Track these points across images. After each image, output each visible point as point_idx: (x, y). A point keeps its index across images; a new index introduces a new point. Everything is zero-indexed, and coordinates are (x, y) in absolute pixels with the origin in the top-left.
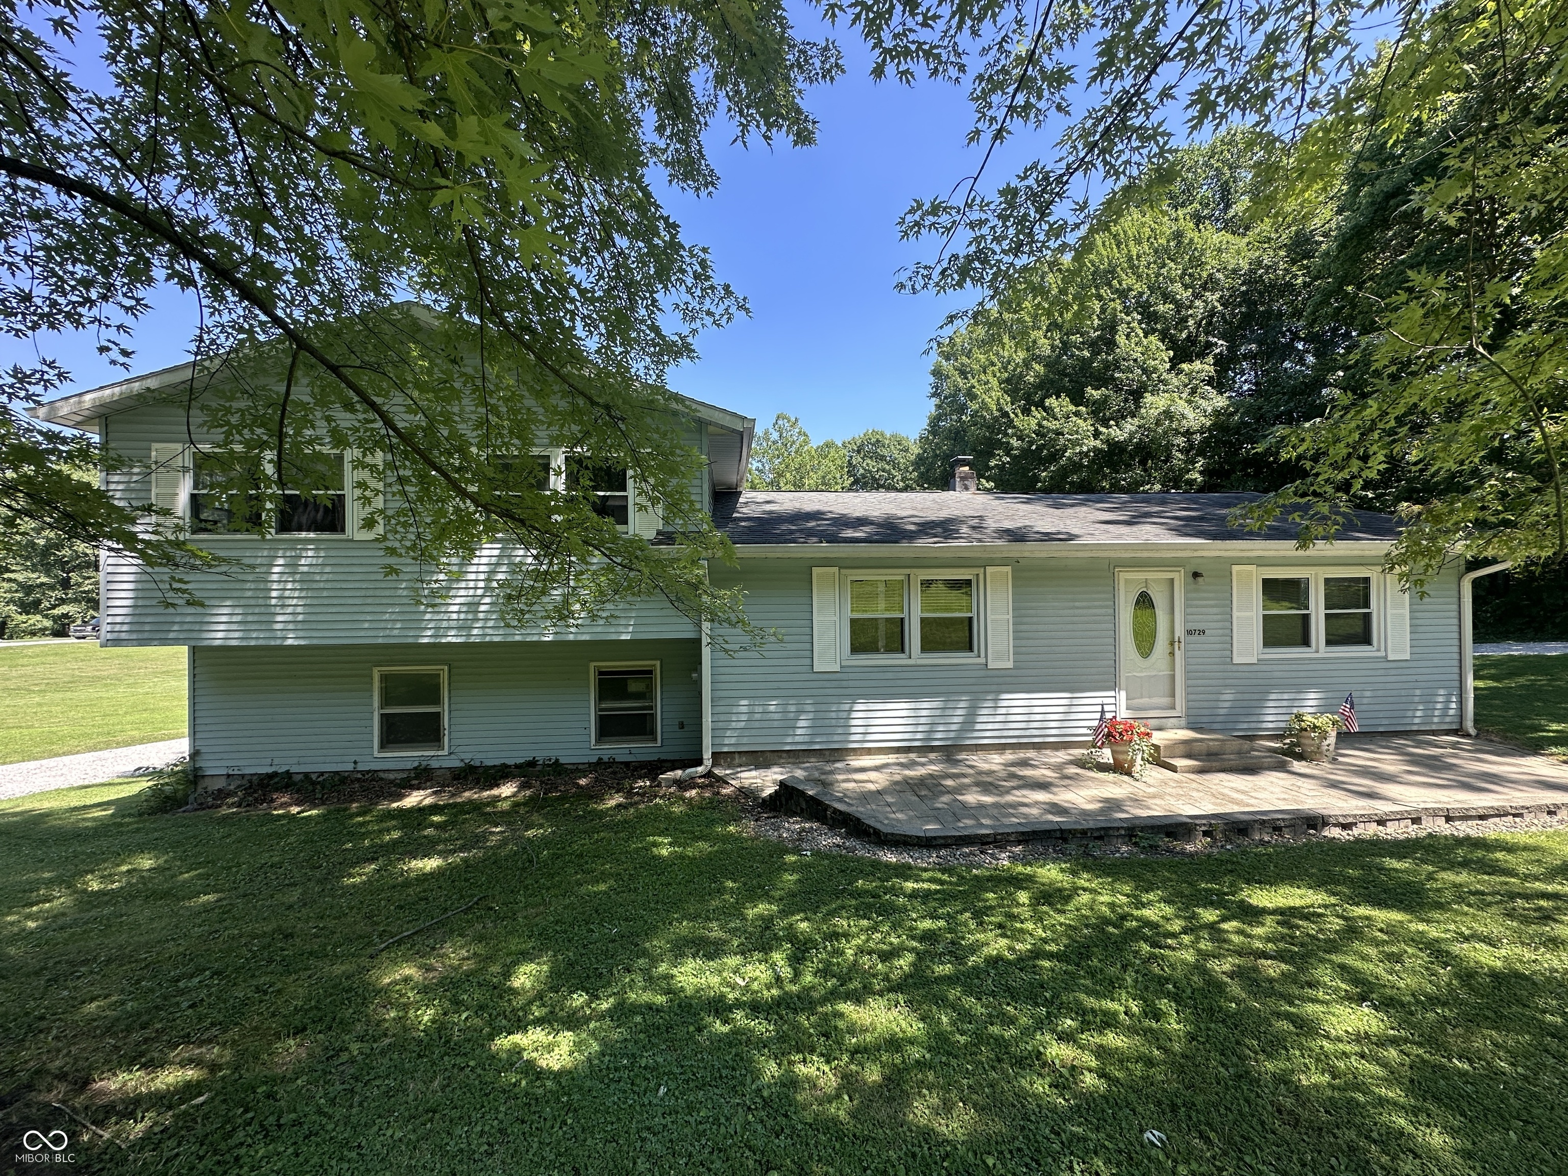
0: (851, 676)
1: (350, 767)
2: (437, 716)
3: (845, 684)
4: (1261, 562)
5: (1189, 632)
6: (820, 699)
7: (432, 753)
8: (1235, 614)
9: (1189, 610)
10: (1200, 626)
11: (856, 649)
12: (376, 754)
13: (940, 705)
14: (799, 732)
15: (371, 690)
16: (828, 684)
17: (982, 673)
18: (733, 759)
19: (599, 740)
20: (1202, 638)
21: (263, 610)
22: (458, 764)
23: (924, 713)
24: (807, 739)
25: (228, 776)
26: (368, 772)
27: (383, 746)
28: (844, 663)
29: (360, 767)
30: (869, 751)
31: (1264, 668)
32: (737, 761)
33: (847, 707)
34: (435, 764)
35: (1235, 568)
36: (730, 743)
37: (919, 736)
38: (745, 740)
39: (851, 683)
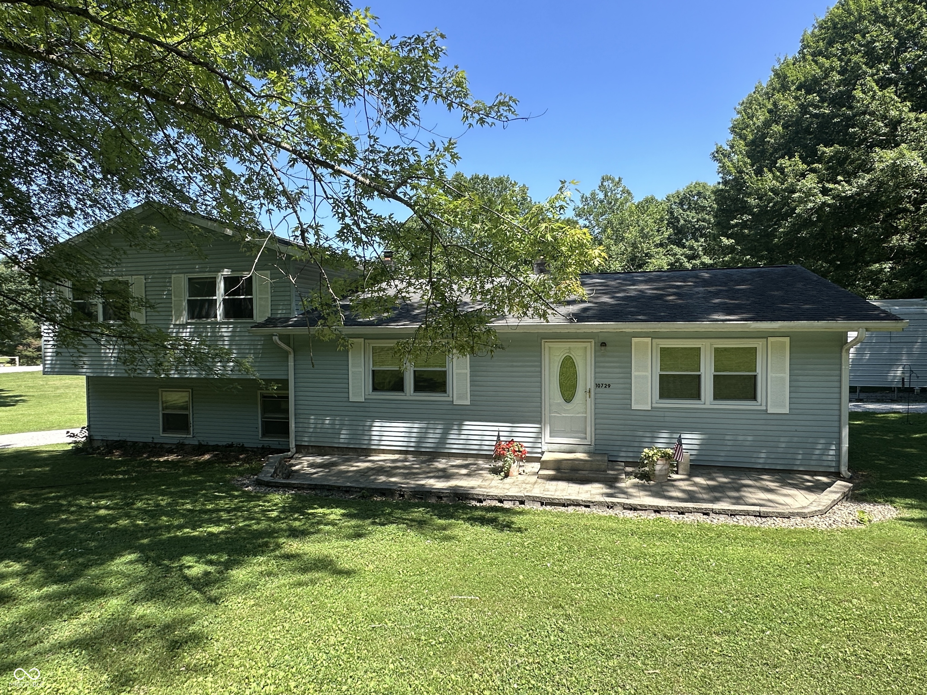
0: (372, 405)
1: (150, 440)
2: (187, 416)
3: (367, 409)
4: (654, 336)
5: (598, 386)
6: (353, 418)
7: (185, 436)
8: (634, 373)
9: (597, 370)
10: (607, 382)
11: (375, 389)
12: (162, 435)
13: (424, 425)
14: (342, 436)
15: (158, 401)
16: (358, 409)
17: (450, 407)
18: (308, 449)
19: (264, 435)
20: (607, 390)
21: (98, 359)
22: (197, 443)
23: (415, 430)
24: (346, 441)
26: (158, 443)
27: (164, 431)
28: (366, 397)
29: (156, 441)
30: (384, 452)
31: (657, 414)
32: (310, 451)
33: (368, 424)
34: (187, 442)
35: (634, 340)
36: (306, 440)
37: (412, 444)
38: (313, 439)
39: (371, 409)
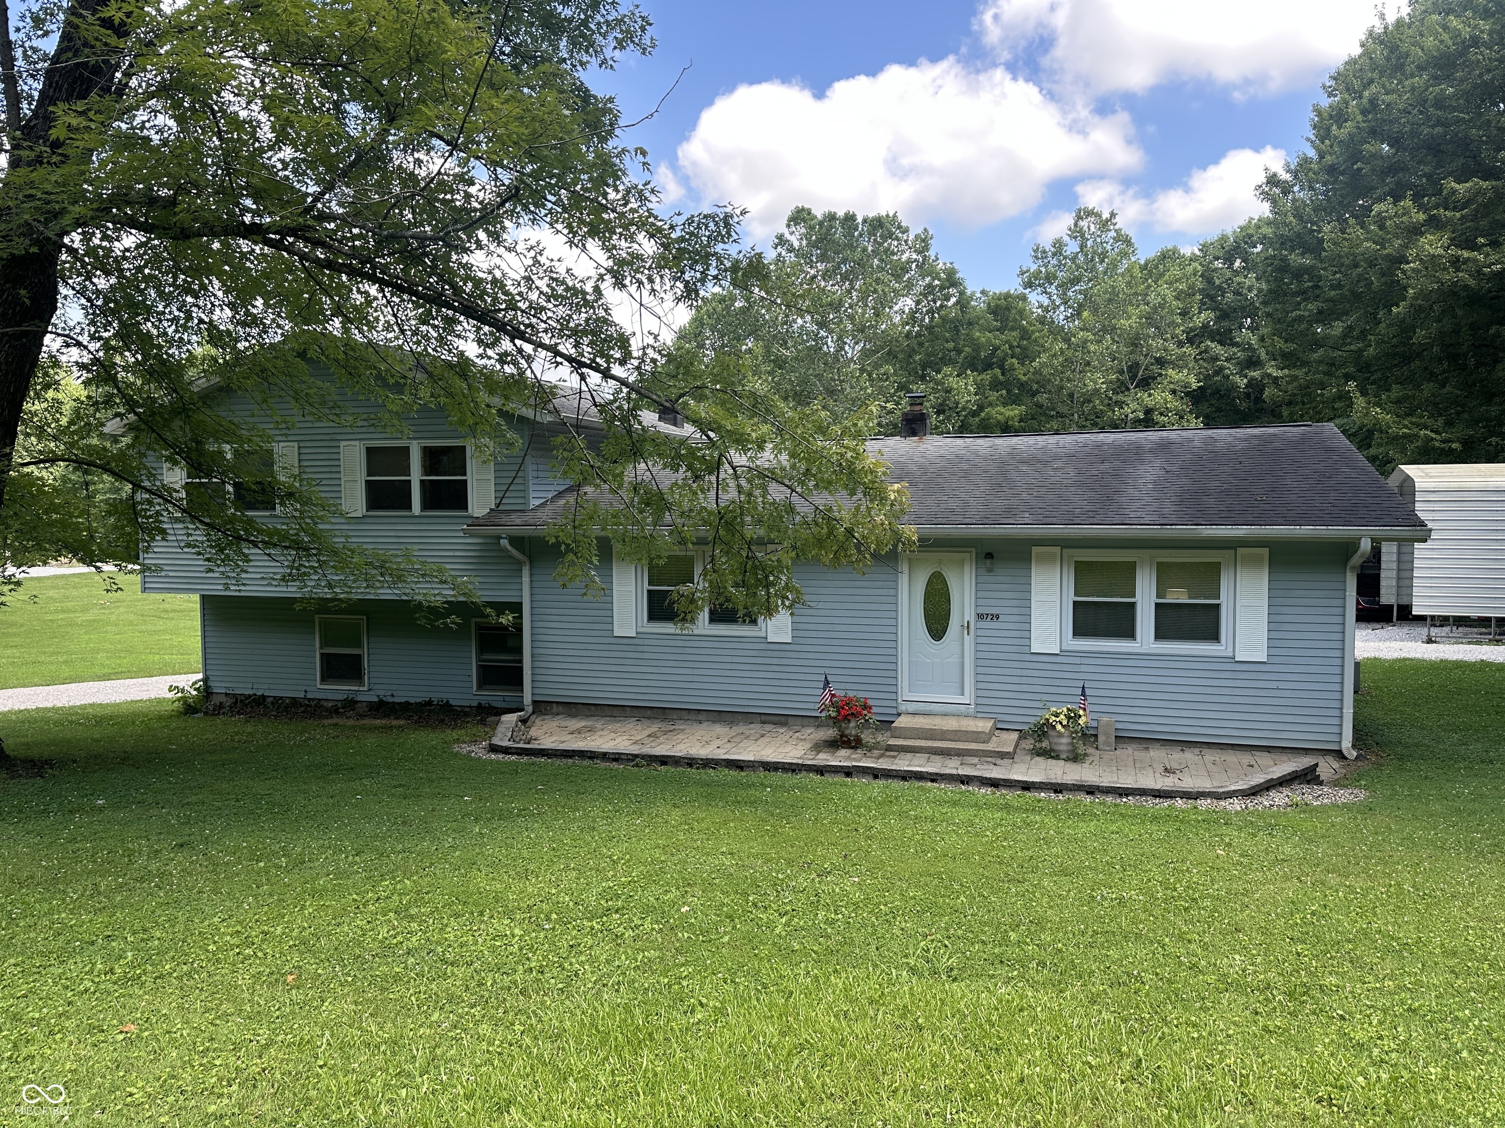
0: (646, 642)
1: (302, 695)
2: (359, 658)
3: (641, 649)
5: (980, 616)
6: (619, 661)
7: (356, 688)
8: (1035, 600)
9: (980, 594)
10: (994, 611)
11: (651, 618)
12: (319, 686)
15: (314, 634)
16: (624, 648)
17: (763, 646)
18: (552, 708)
19: (480, 687)
20: (994, 625)
22: (376, 699)
24: (609, 695)
25: (226, 694)
26: (314, 699)
27: (323, 679)
28: (639, 630)
29: (310, 696)
31: (1069, 660)
32: (555, 710)
34: (359, 698)
35: (1035, 550)
36: (546, 693)
38: (558, 692)
39: (646, 649)
